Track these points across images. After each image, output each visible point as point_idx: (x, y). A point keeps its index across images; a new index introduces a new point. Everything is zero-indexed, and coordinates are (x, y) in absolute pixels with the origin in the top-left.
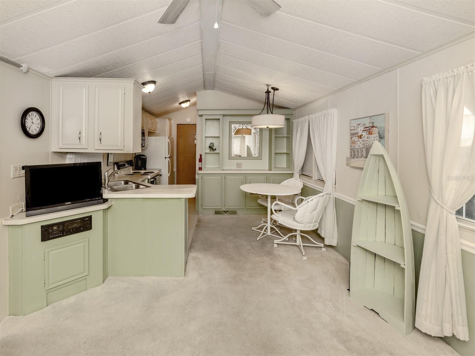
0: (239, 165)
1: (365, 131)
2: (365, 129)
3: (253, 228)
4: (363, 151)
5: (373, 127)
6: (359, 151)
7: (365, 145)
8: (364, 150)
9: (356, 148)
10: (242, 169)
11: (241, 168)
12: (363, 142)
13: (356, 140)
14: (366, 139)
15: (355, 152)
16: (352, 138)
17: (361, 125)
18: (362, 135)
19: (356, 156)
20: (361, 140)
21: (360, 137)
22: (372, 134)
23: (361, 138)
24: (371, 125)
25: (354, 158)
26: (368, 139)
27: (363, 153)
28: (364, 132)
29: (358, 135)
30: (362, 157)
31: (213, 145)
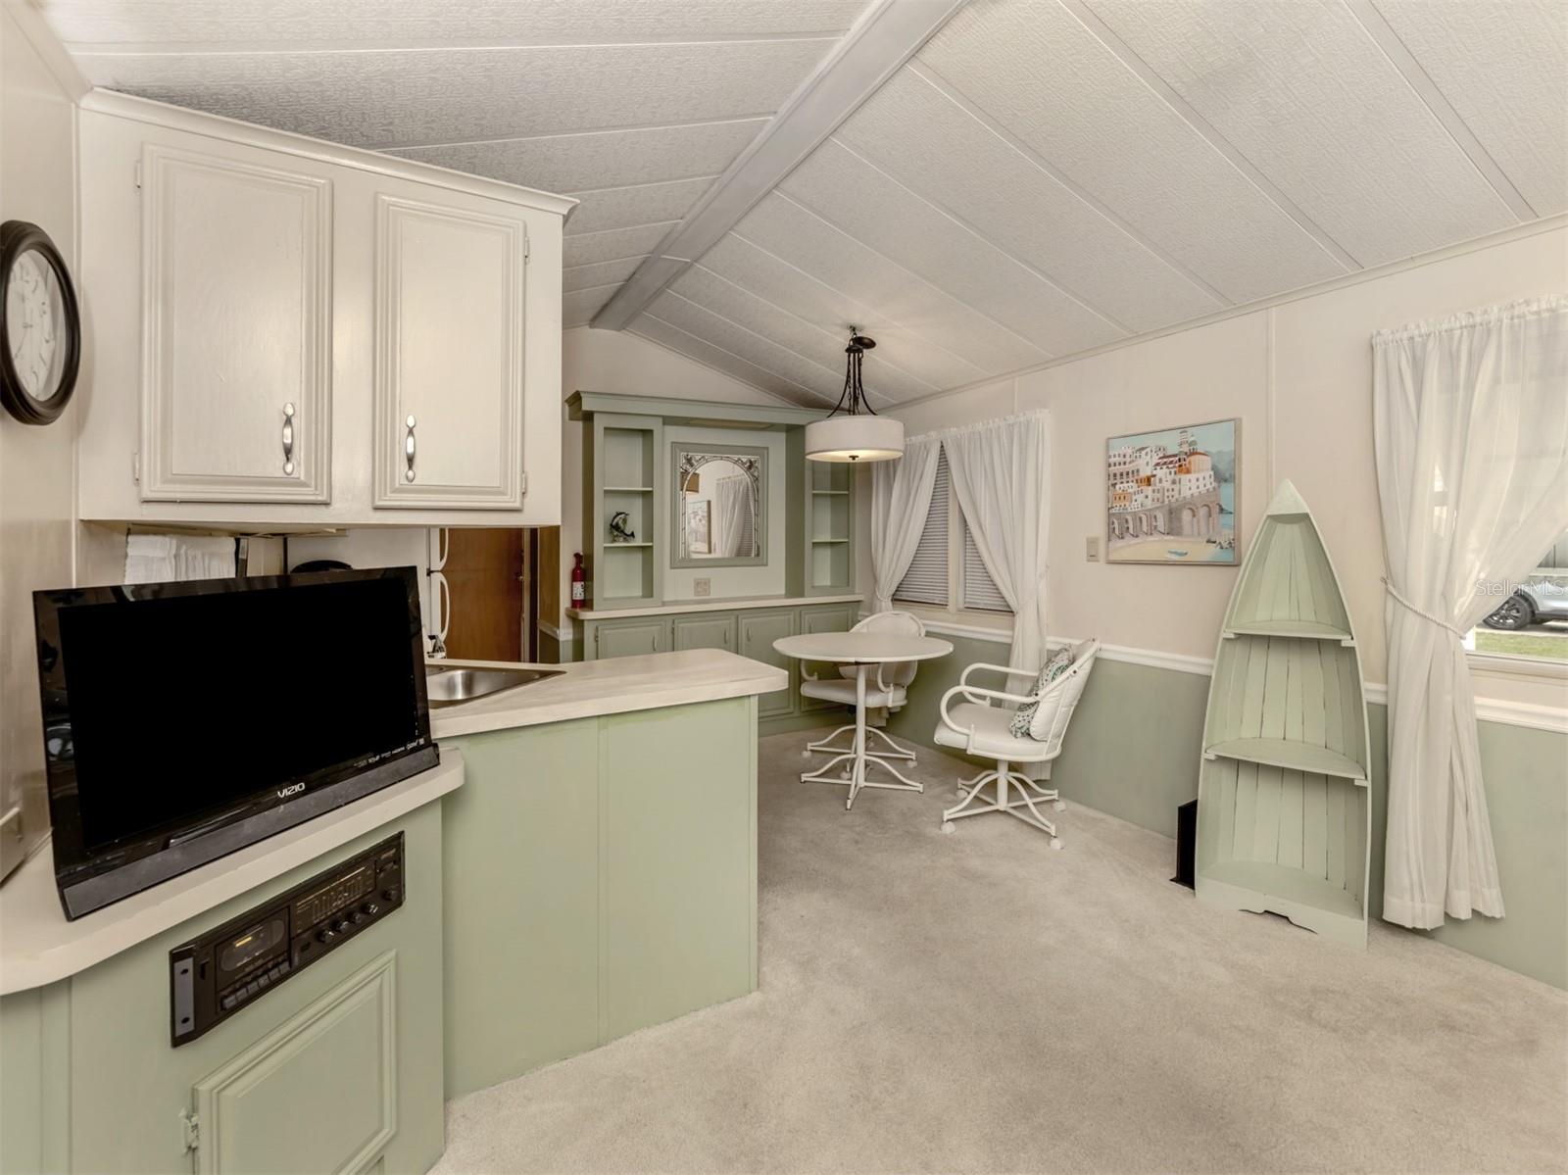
0: (702, 585)
1: (1164, 467)
2: (1165, 460)
3: (804, 777)
4: (1155, 517)
5: (1194, 453)
6: (1140, 519)
7: (1163, 502)
8: (1160, 516)
9: (1130, 510)
10: (712, 596)
11: (708, 595)
12: (1157, 495)
13: (1130, 490)
14: (1167, 485)
15: (1127, 521)
16: (1114, 485)
17: (1148, 450)
18: (1154, 476)
19: (1131, 531)
20: (1150, 488)
21: (1148, 481)
22: (1188, 472)
23: (1149, 485)
24: (1186, 448)
25: (1122, 538)
26: (1176, 487)
27: (1156, 521)
28: (1158, 468)
29: (1139, 478)
30: (1151, 534)
31: (625, 521)
